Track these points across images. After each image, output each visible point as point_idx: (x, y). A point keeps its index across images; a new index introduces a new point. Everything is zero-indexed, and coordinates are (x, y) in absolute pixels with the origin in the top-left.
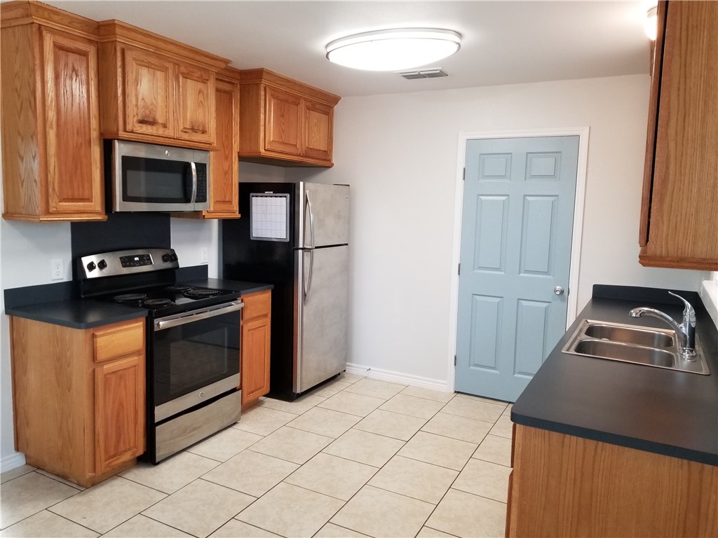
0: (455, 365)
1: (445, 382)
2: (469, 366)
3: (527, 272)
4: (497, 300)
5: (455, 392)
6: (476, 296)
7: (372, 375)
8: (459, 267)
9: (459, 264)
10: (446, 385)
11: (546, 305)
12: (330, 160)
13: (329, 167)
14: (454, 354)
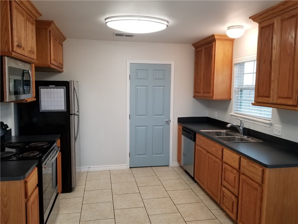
0: (129, 156)
1: (126, 165)
2: (135, 156)
3: (155, 115)
4: (145, 127)
5: (130, 168)
6: (137, 127)
7: (91, 170)
8: (130, 116)
9: (130, 115)
10: (126, 166)
11: (162, 127)
12: (62, 69)
13: (62, 72)
14: (129, 152)
